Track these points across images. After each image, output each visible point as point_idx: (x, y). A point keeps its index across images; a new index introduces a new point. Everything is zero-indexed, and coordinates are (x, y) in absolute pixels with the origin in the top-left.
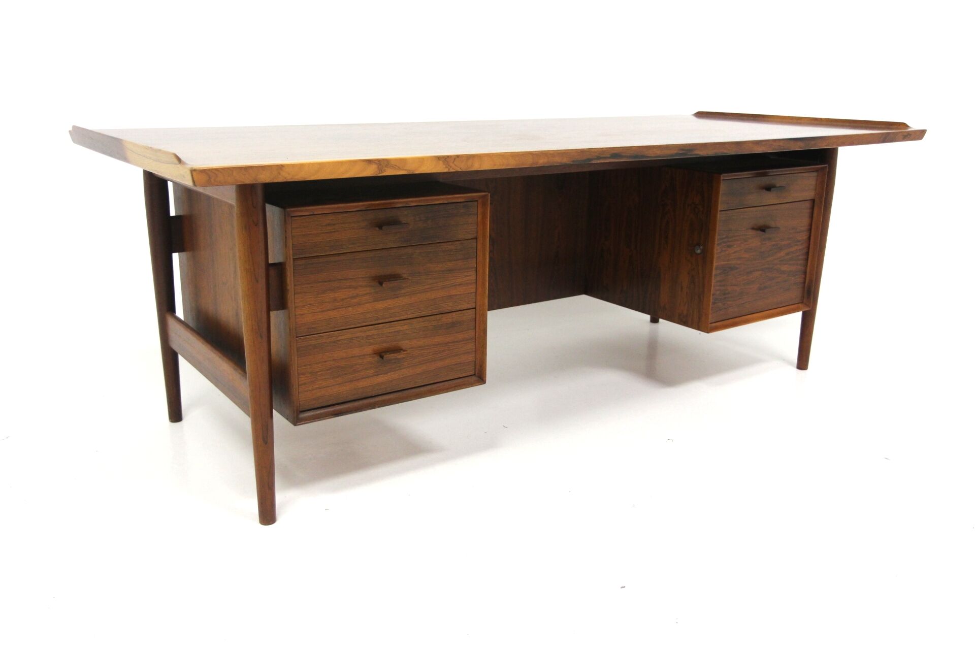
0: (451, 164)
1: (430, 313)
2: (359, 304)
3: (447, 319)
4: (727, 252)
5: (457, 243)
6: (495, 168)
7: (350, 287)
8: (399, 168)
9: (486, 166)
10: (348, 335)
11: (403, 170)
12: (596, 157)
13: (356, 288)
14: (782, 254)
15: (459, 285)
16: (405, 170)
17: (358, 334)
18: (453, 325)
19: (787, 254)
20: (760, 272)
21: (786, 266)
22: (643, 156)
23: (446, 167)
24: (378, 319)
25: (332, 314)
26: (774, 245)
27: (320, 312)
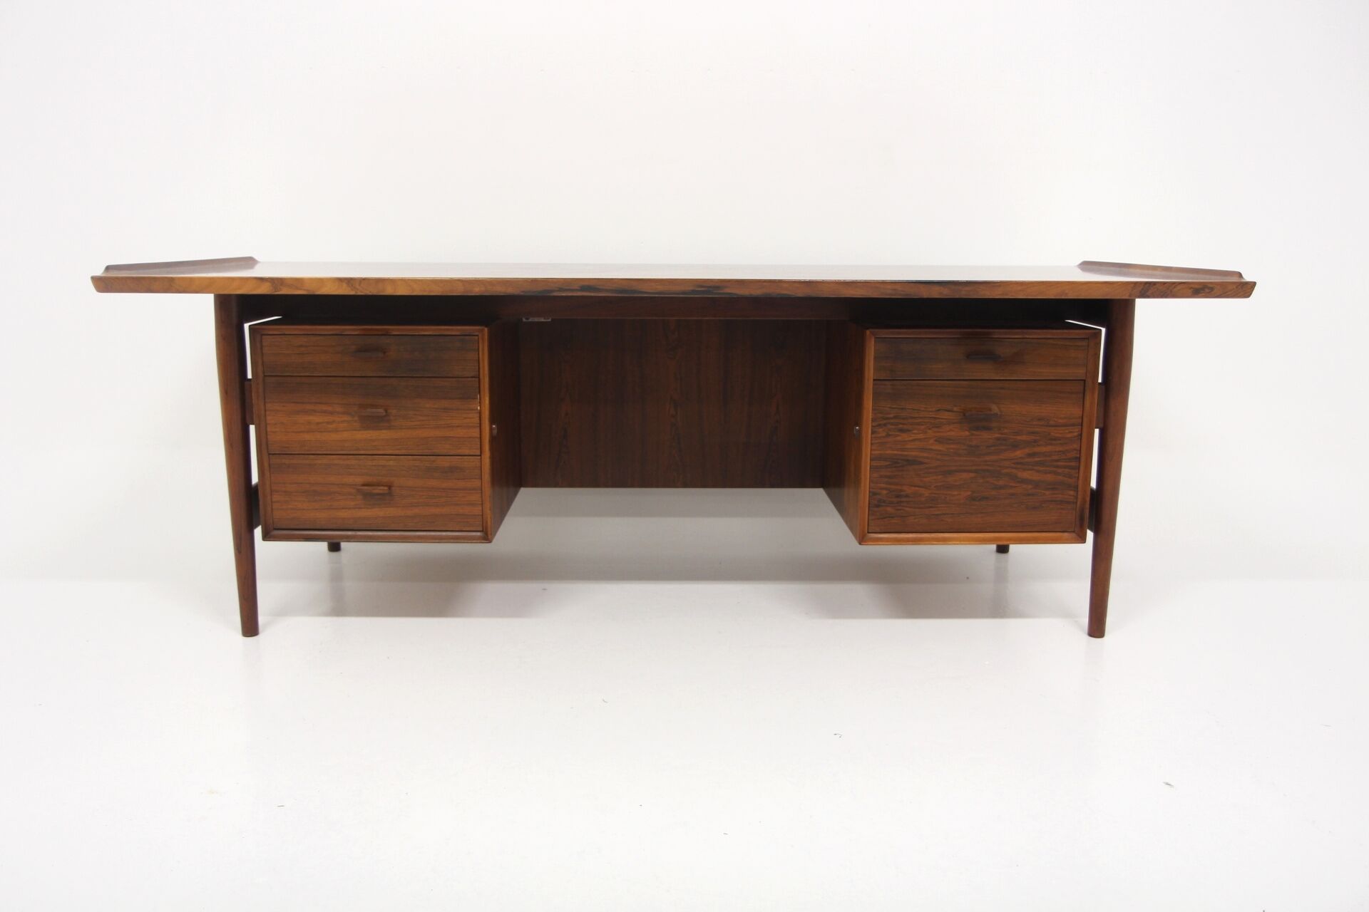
0: (358, 287)
1: (420, 452)
2: (336, 431)
3: (444, 462)
4: (899, 438)
5: (454, 379)
6: (415, 294)
7: (325, 412)
8: (297, 288)
9: (402, 291)
10: (325, 460)
11: (301, 289)
12: (557, 289)
13: (332, 413)
14: (1019, 453)
15: (458, 426)
16: (305, 290)
17: (336, 462)
18: (452, 469)
19: (1030, 455)
20: (972, 475)
21: (1030, 472)
22: (635, 292)
23: (352, 290)
24: (358, 449)
25: (307, 437)
26: (998, 439)
27: (293, 432)
